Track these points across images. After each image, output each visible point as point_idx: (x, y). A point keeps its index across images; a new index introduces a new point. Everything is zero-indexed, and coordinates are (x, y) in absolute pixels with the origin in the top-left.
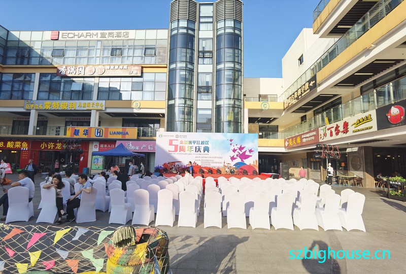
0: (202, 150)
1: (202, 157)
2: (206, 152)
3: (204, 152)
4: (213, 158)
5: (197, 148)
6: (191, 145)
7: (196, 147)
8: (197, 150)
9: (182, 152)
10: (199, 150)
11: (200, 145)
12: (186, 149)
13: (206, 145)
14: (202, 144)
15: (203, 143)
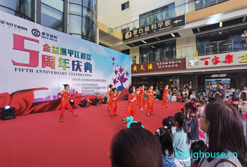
0: (82, 68)
1: (83, 80)
2: (88, 71)
3: (86, 71)
4: (97, 80)
5: (76, 63)
6: (64, 57)
7: (73, 62)
8: (76, 67)
9: (48, 68)
10: (79, 67)
11: (80, 60)
12: (57, 63)
13: (88, 61)
14: (82, 58)
15: (83, 56)
